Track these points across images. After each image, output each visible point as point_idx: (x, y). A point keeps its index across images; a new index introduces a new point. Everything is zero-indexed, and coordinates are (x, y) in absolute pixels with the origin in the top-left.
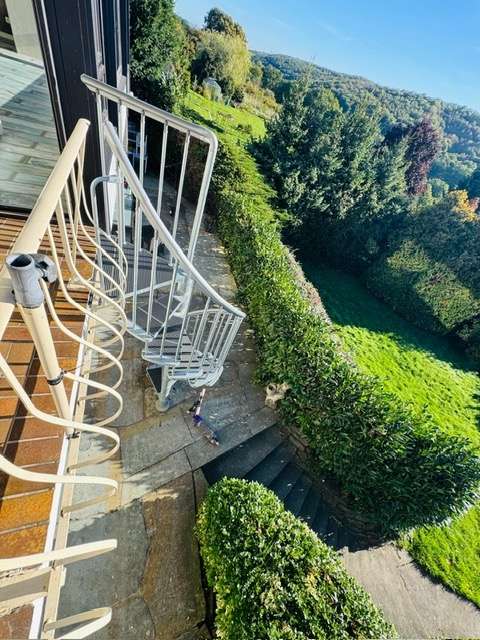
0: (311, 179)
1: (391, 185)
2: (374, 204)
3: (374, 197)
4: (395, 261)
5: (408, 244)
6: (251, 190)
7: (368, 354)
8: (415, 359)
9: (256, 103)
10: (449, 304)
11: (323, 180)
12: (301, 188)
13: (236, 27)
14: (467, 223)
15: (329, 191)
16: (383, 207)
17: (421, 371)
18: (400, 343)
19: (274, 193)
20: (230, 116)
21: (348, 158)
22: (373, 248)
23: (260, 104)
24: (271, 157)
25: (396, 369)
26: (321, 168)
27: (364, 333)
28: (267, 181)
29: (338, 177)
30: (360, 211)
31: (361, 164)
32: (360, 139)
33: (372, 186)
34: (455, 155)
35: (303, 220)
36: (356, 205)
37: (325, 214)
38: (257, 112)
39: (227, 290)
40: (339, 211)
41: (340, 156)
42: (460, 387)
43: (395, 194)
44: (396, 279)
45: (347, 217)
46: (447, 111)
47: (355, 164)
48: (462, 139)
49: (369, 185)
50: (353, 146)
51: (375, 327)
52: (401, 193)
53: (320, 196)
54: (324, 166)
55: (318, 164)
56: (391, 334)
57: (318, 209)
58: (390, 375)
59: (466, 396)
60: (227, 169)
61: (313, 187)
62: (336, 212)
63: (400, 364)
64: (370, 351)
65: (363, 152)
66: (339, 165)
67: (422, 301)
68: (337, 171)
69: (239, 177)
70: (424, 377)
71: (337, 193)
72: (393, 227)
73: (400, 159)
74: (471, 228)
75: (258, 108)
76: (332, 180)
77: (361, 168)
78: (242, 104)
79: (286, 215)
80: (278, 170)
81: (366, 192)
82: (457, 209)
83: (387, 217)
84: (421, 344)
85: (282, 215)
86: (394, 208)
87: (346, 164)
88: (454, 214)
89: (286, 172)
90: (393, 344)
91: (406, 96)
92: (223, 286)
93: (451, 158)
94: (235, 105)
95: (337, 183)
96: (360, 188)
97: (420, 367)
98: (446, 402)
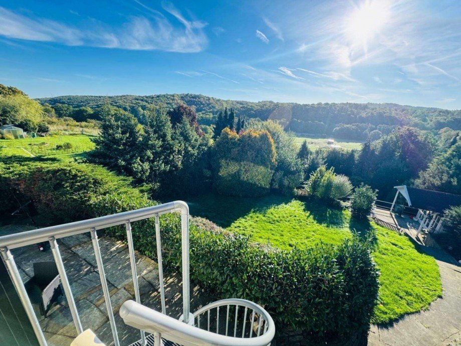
0: (149, 157)
1: (193, 140)
2: (192, 152)
3: (190, 149)
4: (223, 173)
5: (223, 162)
6: (113, 188)
7: (254, 230)
8: (272, 213)
9: (61, 128)
10: (260, 177)
11: (157, 155)
12: (146, 166)
13: (9, 89)
14: (238, 140)
15: (164, 159)
16: (197, 151)
17: (279, 217)
18: (260, 211)
19: (131, 179)
20: (44, 143)
21: (163, 137)
22: (208, 173)
23: (65, 127)
24: (111, 158)
25: (270, 226)
26: (151, 149)
27: (242, 220)
28: (119, 173)
29: (164, 149)
30: (188, 159)
31: (172, 137)
32: (163, 126)
33: (185, 145)
34: (200, 113)
35: (159, 182)
36: (184, 157)
37: (170, 171)
38: (67, 133)
39: (150, 271)
40: (177, 165)
41: (158, 138)
42: (297, 211)
43: (199, 143)
44: (230, 181)
45: (183, 166)
46: (182, 97)
47: (169, 138)
48: (198, 106)
49: (183, 145)
50: (161, 130)
51: (243, 213)
52: (200, 141)
53: (161, 164)
54: (152, 147)
55: (148, 148)
56: (252, 210)
57: (165, 171)
58: (273, 232)
59: (302, 213)
60: (85, 183)
61: (153, 161)
62: (176, 167)
63: (270, 222)
64: (253, 228)
65: (169, 131)
66: (160, 143)
67: (249, 183)
68: (161, 146)
69: (99, 183)
70: (283, 219)
71: (169, 157)
72: (210, 158)
73: (188, 126)
74: (241, 141)
75: (66, 130)
76: (162, 152)
77: (173, 139)
78: (50, 133)
79: (146, 186)
80: (123, 163)
81: (184, 149)
82: (231, 136)
83: (203, 155)
84: (268, 205)
85: (144, 188)
86: (203, 149)
87: (164, 141)
88: (231, 139)
89: (129, 162)
90: (258, 215)
91: (158, 96)
92: (145, 272)
93: (199, 114)
94: (43, 134)
95: (165, 152)
96: (180, 148)
97: (277, 216)
98: (300, 223)
